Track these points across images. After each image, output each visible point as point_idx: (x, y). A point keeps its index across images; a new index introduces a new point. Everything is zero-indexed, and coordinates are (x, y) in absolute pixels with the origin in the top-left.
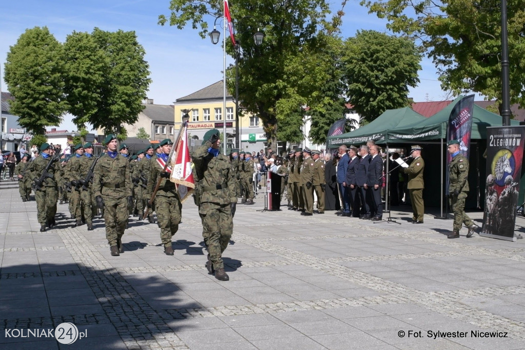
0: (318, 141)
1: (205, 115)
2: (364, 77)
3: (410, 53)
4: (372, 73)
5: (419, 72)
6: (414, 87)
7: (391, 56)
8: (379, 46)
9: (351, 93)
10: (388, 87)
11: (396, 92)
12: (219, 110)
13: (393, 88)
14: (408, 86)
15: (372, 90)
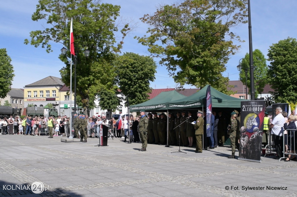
0: (103, 108)
1: (41, 94)
2: (128, 75)
3: (151, 64)
4: (131, 74)
5: (155, 74)
6: (152, 81)
7: (142, 65)
8: (135, 60)
9: (121, 83)
10: (139, 81)
11: (144, 84)
12: (48, 92)
13: (142, 82)
14: (149, 81)
15: (132, 82)
